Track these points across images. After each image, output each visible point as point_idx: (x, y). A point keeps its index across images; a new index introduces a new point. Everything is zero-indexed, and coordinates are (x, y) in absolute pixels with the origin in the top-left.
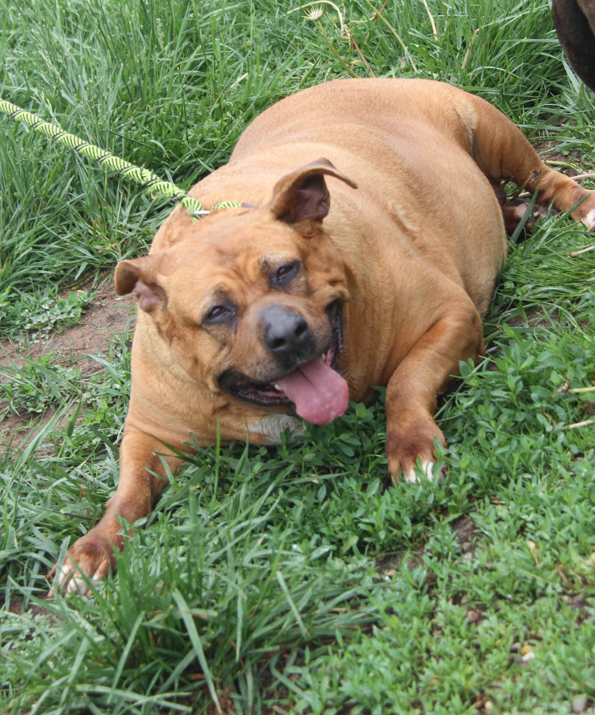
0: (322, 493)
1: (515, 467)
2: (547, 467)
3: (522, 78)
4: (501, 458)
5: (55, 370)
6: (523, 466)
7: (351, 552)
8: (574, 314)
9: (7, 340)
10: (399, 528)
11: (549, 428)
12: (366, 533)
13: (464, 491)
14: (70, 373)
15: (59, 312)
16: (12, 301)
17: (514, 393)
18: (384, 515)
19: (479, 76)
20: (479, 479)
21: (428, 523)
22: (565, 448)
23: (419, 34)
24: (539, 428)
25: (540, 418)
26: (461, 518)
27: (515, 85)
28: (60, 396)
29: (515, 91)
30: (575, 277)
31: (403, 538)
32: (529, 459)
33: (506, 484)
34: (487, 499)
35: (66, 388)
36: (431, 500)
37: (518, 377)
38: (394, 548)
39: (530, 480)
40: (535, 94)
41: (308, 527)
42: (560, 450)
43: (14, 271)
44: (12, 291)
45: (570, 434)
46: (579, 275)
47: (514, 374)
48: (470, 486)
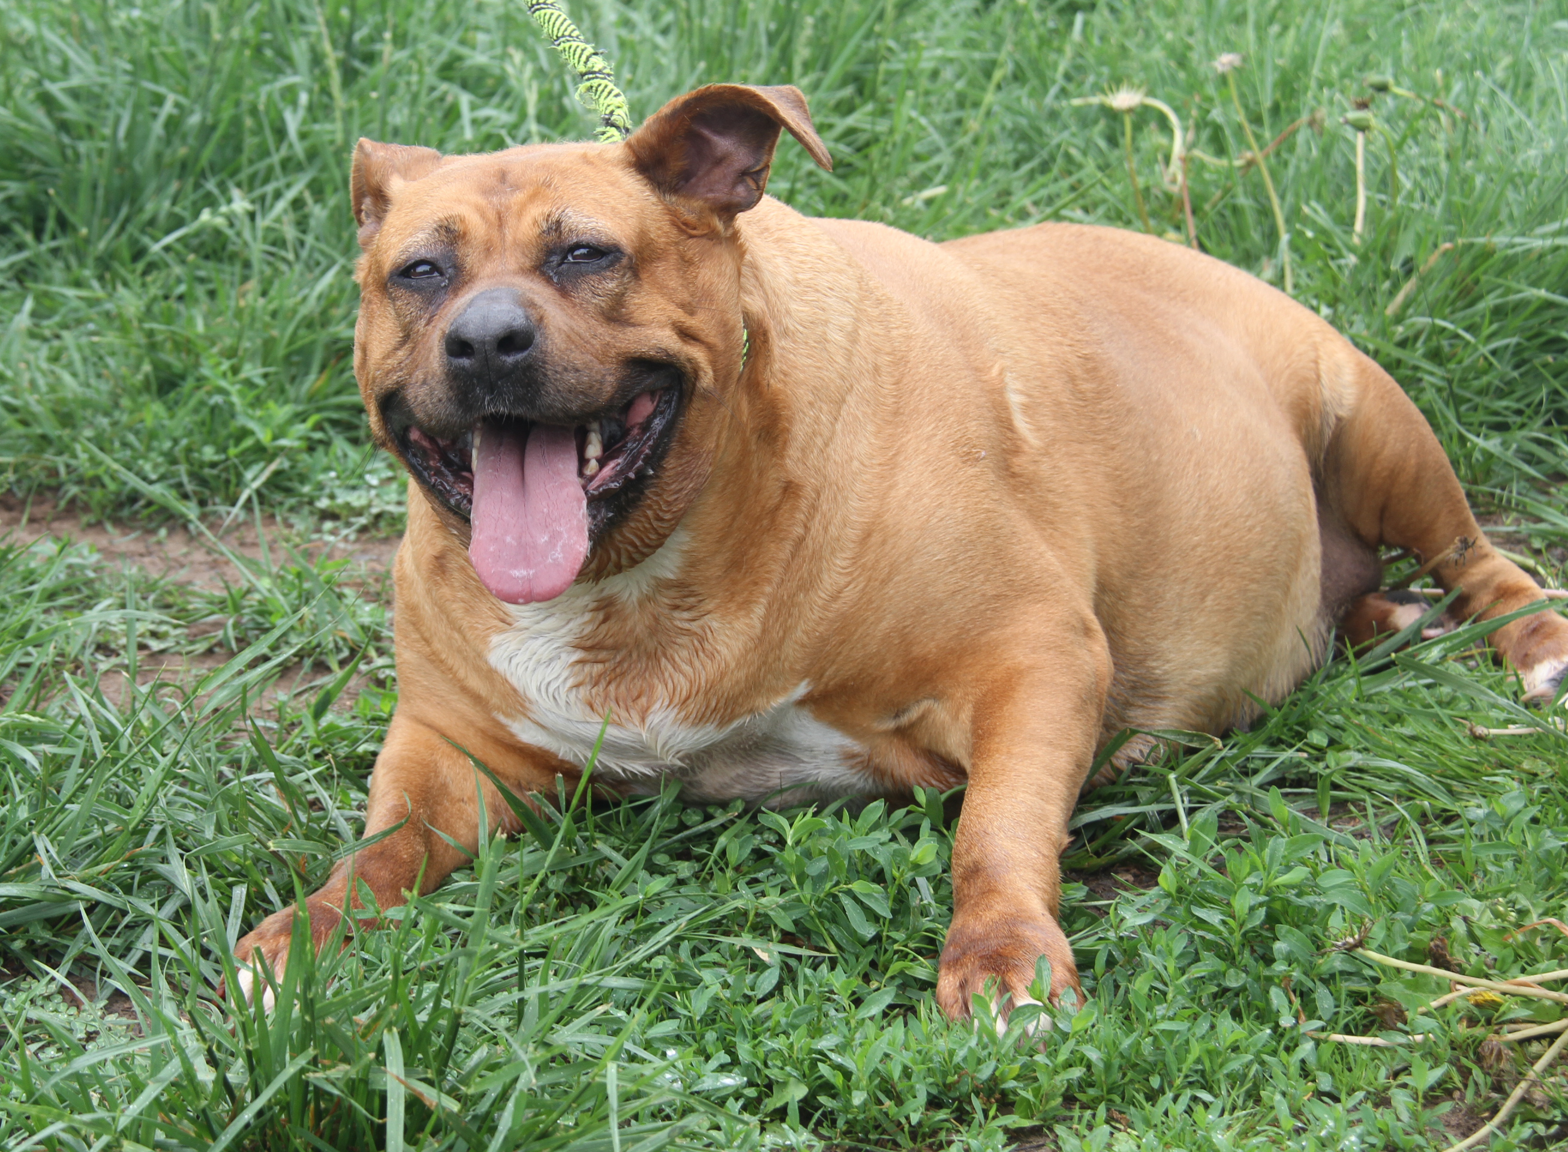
0: (768, 980)
1: (1185, 1070)
2: (1254, 1096)
3: (1503, 369)
4: (1164, 1042)
5: (340, 596)
6: (1203, 1073)
7: (781, 1114)
8: (1430, 842)
9: (272, 516)
10: (899, 1101)
11: (1286, 1021)
12: (827, 1088)
13: (1061, 1080)
14: (367, 613)
15: (394, 497)
16: (311, 447)
17: (1241, 926)
18: (876, 1063)
19: (1416, 338)
20: (1101, 1065)
21: (963, 1117)
22: (1305, 1073)
23: (1323, 218)
24: (1266, 1015)
25: (1277, 997)
26: (1036, 1131)
27: (1485, 380)
28: (331, 646)
29: (1481, 392)
30: (1461, 771)
31: (899, 1124)
32: (1221, 1066)
33: (1152, 1097)
34: (1102, 1110)
35: (348, 635)
36: (985, 1073)
37: (1262, 898)
38: (873, 1137)
39: (1206, 1106)
40: (1519, 412)
41: (711, 1036)
42: (1294, 1070)
43: (338, 393)
44: (318, 427)
45: (1326, 1050)
46: (1472, 770)
47: (1255, 889)
48: (1077, 1073)
